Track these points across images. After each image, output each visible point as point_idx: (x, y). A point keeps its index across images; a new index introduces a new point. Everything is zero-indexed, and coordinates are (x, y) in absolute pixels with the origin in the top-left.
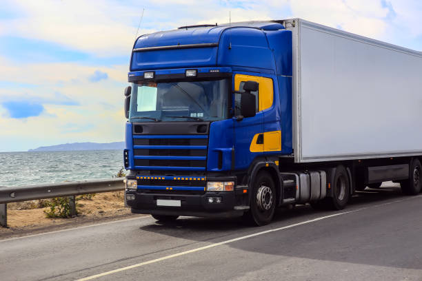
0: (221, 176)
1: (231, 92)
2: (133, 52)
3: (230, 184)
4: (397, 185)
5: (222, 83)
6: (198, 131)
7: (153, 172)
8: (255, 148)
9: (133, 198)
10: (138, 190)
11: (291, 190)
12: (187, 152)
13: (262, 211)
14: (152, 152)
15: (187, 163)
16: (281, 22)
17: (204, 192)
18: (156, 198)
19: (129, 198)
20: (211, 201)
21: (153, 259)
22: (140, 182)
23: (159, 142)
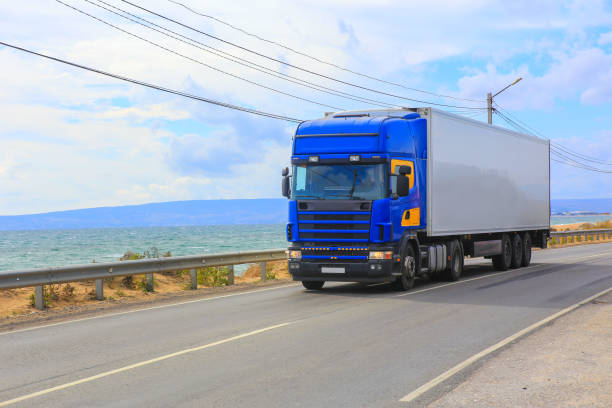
0: (381, 247)
1: (388, 175)
2: (296, 138)
3: (389, 253)
4: (490, 261)
5: (381, 167)
6: (362, 207)
7: (317, 244)
8: (405, 223)
9: (297, 267)
10: (302, 260)
11: (425, 262)
12: (351, 226)
13: (409, 278)
14: (316, 226)
15: (350, 235)
16: (415, 110)
17: (367, 260)
18: (320, 266)
19: (293, 267)
20: (373, 268)
21: (9, 399)
22: (304, 253)
23: (324, 217)
